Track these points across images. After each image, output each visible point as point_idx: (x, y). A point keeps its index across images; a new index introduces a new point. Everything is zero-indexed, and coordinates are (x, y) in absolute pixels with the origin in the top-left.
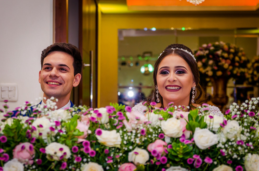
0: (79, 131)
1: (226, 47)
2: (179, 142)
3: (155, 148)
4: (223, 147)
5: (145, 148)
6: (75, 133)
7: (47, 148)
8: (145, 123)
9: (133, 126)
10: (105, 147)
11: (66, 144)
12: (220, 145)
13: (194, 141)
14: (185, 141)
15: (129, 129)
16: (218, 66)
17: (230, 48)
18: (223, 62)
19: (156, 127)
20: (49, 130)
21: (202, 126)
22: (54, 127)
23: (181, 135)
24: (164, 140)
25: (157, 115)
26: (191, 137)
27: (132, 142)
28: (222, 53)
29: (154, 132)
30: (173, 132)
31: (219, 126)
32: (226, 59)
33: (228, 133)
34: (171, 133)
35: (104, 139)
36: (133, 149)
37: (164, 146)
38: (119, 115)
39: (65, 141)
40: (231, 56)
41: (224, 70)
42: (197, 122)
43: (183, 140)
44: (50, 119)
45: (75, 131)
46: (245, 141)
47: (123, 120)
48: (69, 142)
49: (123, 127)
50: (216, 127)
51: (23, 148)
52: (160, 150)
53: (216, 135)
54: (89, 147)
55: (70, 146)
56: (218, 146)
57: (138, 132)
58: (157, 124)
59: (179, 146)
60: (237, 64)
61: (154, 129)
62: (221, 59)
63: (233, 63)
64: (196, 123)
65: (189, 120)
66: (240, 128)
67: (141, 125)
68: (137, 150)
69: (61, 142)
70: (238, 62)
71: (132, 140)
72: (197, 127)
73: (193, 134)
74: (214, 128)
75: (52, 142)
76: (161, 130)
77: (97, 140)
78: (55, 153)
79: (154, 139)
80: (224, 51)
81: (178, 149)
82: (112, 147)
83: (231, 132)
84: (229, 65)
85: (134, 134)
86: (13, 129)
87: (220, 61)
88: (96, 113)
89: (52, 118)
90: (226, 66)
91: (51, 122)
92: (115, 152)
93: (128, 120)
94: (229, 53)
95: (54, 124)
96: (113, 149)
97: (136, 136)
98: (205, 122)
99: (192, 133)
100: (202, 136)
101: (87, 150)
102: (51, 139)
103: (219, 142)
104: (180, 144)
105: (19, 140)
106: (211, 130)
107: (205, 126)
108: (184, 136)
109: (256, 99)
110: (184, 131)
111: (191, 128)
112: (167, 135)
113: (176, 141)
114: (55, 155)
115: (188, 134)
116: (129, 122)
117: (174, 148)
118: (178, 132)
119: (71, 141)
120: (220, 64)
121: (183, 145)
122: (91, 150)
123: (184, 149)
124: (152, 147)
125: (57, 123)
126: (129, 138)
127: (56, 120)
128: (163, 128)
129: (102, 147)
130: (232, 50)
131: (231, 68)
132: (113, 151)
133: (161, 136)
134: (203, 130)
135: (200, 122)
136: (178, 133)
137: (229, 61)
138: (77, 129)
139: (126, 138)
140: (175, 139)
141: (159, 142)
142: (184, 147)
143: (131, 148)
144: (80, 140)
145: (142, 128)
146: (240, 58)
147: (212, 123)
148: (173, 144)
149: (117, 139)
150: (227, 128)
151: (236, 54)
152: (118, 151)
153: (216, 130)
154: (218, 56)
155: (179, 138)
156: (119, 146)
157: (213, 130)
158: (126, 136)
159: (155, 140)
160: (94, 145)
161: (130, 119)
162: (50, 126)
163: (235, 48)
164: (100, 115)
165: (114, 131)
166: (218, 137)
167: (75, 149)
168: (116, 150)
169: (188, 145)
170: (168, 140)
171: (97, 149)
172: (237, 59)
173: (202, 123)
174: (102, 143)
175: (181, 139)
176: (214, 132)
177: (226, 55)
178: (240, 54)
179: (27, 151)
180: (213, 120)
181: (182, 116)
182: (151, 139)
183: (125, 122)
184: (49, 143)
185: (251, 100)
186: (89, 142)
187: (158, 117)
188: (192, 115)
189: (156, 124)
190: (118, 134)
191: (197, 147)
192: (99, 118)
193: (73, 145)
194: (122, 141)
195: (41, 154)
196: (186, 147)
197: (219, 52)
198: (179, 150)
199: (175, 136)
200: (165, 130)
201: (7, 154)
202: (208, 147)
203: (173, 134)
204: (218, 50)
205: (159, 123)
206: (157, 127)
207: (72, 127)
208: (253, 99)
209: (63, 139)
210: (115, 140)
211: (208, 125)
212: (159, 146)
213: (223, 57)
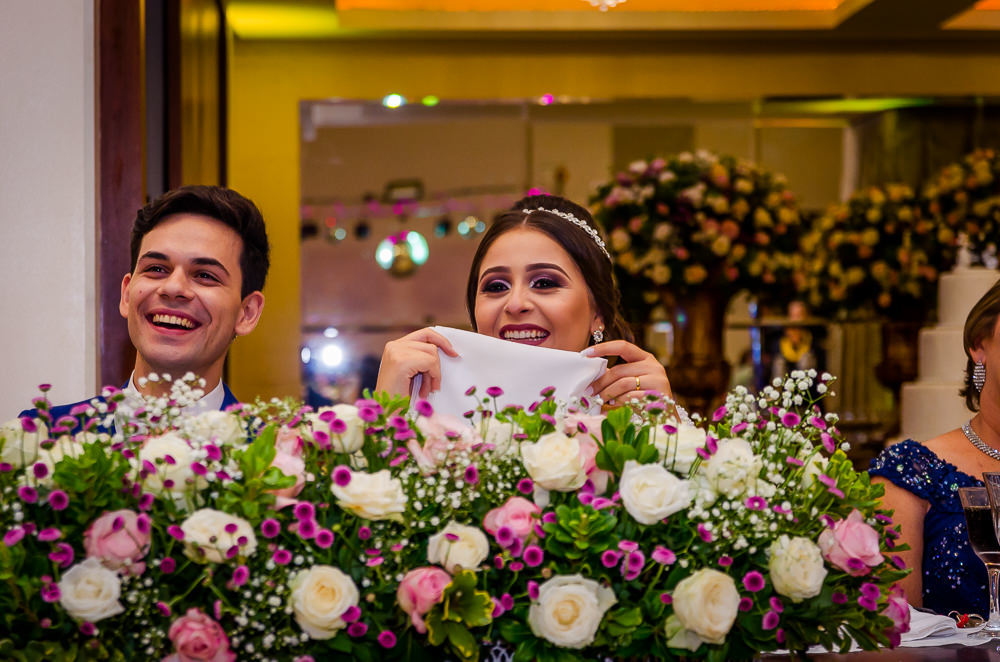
0: (281, 475)
1: (720, 174)
2: (577, 504)
3: (506, 521)
4: (706, 515)
5: (476, 523)
6: (271, 480)
7: (185, 527)
8: (476, 448)
9: (441, 456)
10: (358, 520)
11: (242, 514)
12: (698, 511)
13: (620, 501)
14: (594, 502)
15: (427, 467)
16: (688, 244)
17: (734, 176)
18: (711, 229)
19: (505, 461)
20: (190, 473)
21: (642, 456)
22: (204, 463)
23: (581, 483)
24: (530, 499)
25: (507, 426)
26: (612, 490)
27: (440, 504)
28: (705, 194)
29: (500, 477)
30: (560, 475)
31: (693, 457)
32: (720, 218)
33: (720, 475)
34: (554, 477)
35: (354, 495)
36: (443, 525)
37: (533, 516)
38: (397, 426)
39: (238, 504)
40: (742, 207)
41: (714, 262)
42: (628, 443)
43: (589, 499)
44: (187, 439)
45: (267, 473)
46: (770, 500)
47: (407, 440)
48: (252, 508)
49: (411, 461)
50: (686, 458)
51: (118, 524)
52: (520, 527)
53: (684, 482)
54: (313, 521)
55: (255, 519)
56: (691, 515)
57: (458, 473)
58: (509, 453)
59: (577, 517)
60: (763, 238)
61: (502, 466)
62: (700, 217)
63: (747, 231)
64: (626, 445)
65: (605, 440)
66: (756, 461)
67: (464, 454)
68: (453, 527)
69: (225, 507)
70: (767, 230)
71: (439, 499)
72: (630, 458)
73: (618, 479)
74: (680, 463)
75: (198, 508)
76: (523, 470)
77: (334, 498)
78: (213, 540)
79: (501, 496)
80: (712, 187)
81: (573, 523)
82: (380, 522)
83: (727, 474)
84: (734, 242)
85: (444, 482)
86: (86, 470)
87: (697, 228)
88: (327, 420)
89: (193, 435)
90: (721, 245)
91: (193, 448)
92: (387, 537)
93: (421, 439)
94: (731, 194)
95: (204, 453)
96: (381, 527)
97: (451, 487)
98: (653, 445)
99: (613, 479)
100: (645, 485)
101: (307, 528)
102: (195, 500)
103: (693, 504)
104: (580, 509)
105: (103, 503)
106: (670, 468)
107: (653, 457)
108: (589, 485)
109: (807, 375)
110: (589, 473)
111: (611, 463)
112: (539, 484)
113: (567, 502)
114: (213, 545)
115: (601, 481)
116: (426, 445)
117: (562, 522)
118: (574, 473)
119: (256, 504)
120: (697, 237)
121: (590, 513)
122: (318, 529)
123: (592, 523)
124: (496, 520)
125: (213, 452)
126: (430, 493)
127: (207, 443)
128: (527, 462)
129: (350, 522)
130: (744, 185)
131: (739, 251)
132: (380, 533)
133: (523, 486)
134: (648, 466)
135: (636, 444)
136: (573, 480)
137: (732, 227)
138: (275, 468)
139: (421, 493)
140: (564, 496)
141: (517, 504)
142: (592, 518)
143: (435, 521)
144: (283, 501)
145: (466, 463)
146: (774, 215)
147: (672, 449)
148: (560, 509)
149: (392, 495)
150: (716, 462)
151: (757, 197)
152: (394, 533)
153: (685, 469)
154: (689, 207)
155: (575, 492)
156: (400, 519)
157: (677, 468)
158: (422, 487)
159: (506, 498)
160: (324, 514)
161: (428, 439)
162: (192, 460)
163: (754, 176)
164: (339, 425)
165: (384, 475)
166: (690, 489)
167: (270, 528)
168: (391, 530)
169: (602, 512)
170: (542, 500)
171: (336, 527)
172: (762, 217)
173: (644, 449)
174: (349, 509)
175: (581, 495)
176: (679, 475)
177: (719, 203)
178: (774, 199)
179: (129, 534)
180: (677, 438)
181: (582, 428)
182: (495, 496)
183: (413, 445)
184: (191, 513)
185: (790, 376)
186: (312, 506)
187: (512, 430)
188: (613, 423)
189: (505, 452)
190: (397, 481)
191: (631, 519)
192: (335, 435)
193: (262, 517)
194: (411, 503)
195: (170, 546)
196: (598, 519)
197: (695, 193)
198: (577, 525)
199: (563, 486)
200: (533, 469)
201: (66, 545)
202: (661, 517)
203: (557, 480)
204: (690, 184)
205: (513, 449)
206: (509, 462)
207: (260, 463)
208: (795, 374)
209: (234, 500)
210: (388, 500)
211: (662, 452)
212: (517, 517)
213: (709, 212)
